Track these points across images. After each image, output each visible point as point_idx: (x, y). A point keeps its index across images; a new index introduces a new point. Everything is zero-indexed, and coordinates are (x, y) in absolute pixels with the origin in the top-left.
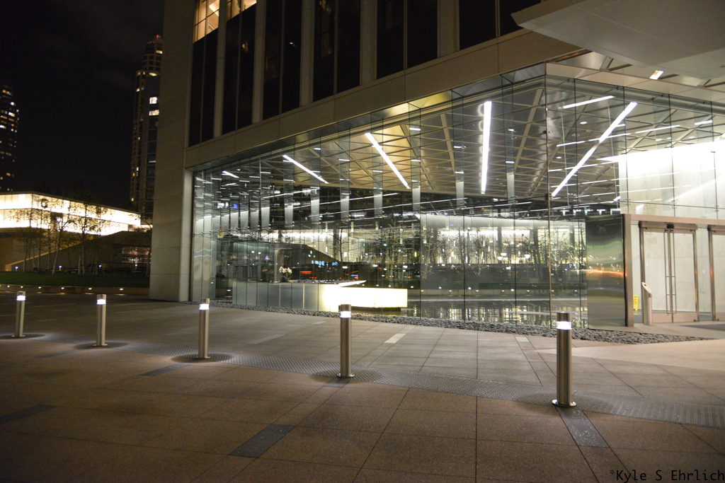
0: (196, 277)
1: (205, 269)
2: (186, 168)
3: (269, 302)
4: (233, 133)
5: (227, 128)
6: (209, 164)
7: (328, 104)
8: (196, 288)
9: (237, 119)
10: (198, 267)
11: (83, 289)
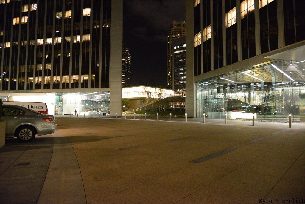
0: (198, 111)
1: (200, 109)
2: (194, 82)
3: (217, 117)
4: (206, 73)
5: (205, 72)
6: (200, 81)
7: (230, 66)
8: (197, 115)
9: (207, 69)
10: (198, 108)
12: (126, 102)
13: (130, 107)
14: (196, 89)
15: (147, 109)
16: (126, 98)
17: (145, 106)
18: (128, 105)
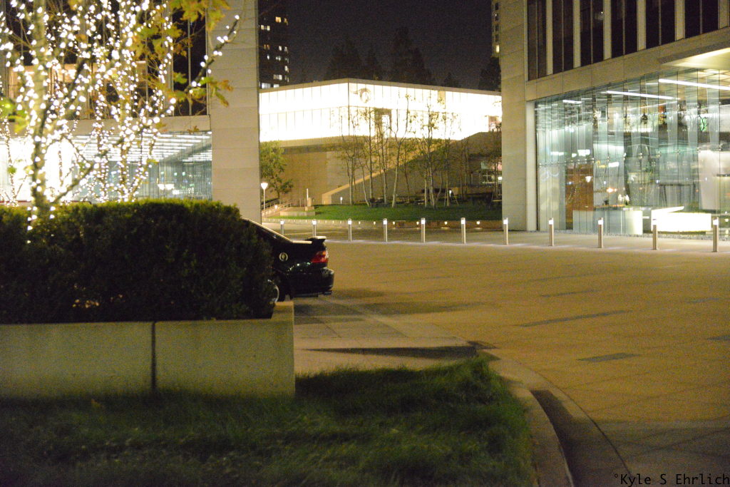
0: (543, 207)
4: (561, 74)
5: (557, 69)
7: (620, 61)
8: (542, 220)
11: (438, 223)
12: (271, 161)
13: (290, 187)
14: (536, 127)
15: (372, 194)
16: (271, 143)
17: (361, 180)
18: (281, 176)
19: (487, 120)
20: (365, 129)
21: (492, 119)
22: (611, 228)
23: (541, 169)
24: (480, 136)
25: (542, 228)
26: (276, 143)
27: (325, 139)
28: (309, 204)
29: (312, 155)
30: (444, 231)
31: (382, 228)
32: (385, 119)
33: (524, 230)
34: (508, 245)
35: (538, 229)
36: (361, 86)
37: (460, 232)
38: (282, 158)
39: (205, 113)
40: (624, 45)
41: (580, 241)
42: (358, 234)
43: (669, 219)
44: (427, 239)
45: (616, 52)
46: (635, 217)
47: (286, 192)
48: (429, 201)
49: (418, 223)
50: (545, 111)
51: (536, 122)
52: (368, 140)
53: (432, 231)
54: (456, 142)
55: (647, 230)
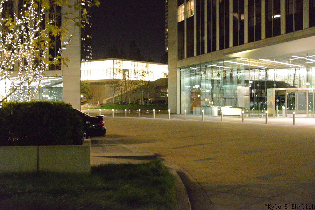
5: (188, 56)
8: (182, 110)
10: (183, 103)
11: (145, 111)
12: (85, 87)
13: (92, 97)
14: (180, 77)
15: (121, 100)
16: (85, 81)
17: (117, 95)
18: (88, 93)
19: (163, 74)
20: (119, 77)
21: (165, 74)
22: (207, 113)
23: (182, 92)
24: (160, 79)
25: (182, 113)
26: (86, 81)
27: (105, 80)
28: (98, 103)
29: (99, 85)
30: (147, 114)
31: (125, 112)
32: (126, 73)
33: (176, 114)
34: (170, 119)
35: (181, 113)
36: (118, 61)
37: (153, 114)
38: (89, 87)
39: (60, 69)
40: (212, 48)
41: (196, 118)
42: (116, 114)
43: (227, 110)
44: (141, 116)
45: (209, 51)
46: (215, 110)
47: (90, 99)
48: (142, 103)
49: (138, 111)
50: (184, 71)
51: (180, 75)
52: (120, 80)
53: (143, 114)
54: (152, 82)
55: (219, 114)
